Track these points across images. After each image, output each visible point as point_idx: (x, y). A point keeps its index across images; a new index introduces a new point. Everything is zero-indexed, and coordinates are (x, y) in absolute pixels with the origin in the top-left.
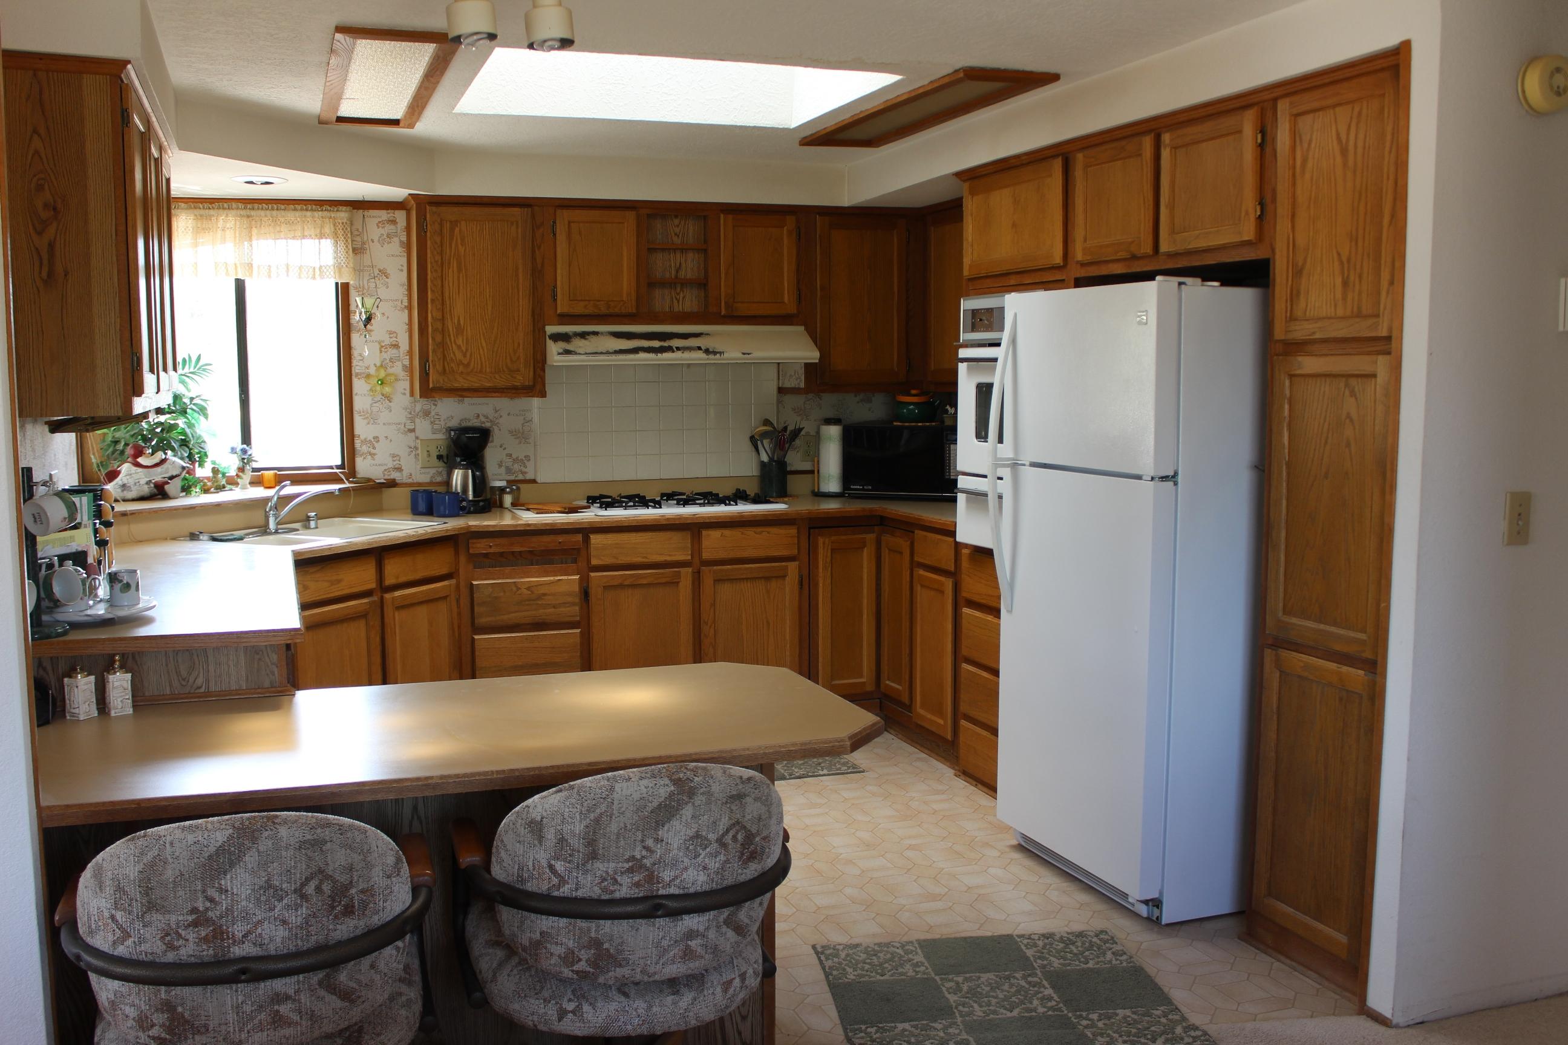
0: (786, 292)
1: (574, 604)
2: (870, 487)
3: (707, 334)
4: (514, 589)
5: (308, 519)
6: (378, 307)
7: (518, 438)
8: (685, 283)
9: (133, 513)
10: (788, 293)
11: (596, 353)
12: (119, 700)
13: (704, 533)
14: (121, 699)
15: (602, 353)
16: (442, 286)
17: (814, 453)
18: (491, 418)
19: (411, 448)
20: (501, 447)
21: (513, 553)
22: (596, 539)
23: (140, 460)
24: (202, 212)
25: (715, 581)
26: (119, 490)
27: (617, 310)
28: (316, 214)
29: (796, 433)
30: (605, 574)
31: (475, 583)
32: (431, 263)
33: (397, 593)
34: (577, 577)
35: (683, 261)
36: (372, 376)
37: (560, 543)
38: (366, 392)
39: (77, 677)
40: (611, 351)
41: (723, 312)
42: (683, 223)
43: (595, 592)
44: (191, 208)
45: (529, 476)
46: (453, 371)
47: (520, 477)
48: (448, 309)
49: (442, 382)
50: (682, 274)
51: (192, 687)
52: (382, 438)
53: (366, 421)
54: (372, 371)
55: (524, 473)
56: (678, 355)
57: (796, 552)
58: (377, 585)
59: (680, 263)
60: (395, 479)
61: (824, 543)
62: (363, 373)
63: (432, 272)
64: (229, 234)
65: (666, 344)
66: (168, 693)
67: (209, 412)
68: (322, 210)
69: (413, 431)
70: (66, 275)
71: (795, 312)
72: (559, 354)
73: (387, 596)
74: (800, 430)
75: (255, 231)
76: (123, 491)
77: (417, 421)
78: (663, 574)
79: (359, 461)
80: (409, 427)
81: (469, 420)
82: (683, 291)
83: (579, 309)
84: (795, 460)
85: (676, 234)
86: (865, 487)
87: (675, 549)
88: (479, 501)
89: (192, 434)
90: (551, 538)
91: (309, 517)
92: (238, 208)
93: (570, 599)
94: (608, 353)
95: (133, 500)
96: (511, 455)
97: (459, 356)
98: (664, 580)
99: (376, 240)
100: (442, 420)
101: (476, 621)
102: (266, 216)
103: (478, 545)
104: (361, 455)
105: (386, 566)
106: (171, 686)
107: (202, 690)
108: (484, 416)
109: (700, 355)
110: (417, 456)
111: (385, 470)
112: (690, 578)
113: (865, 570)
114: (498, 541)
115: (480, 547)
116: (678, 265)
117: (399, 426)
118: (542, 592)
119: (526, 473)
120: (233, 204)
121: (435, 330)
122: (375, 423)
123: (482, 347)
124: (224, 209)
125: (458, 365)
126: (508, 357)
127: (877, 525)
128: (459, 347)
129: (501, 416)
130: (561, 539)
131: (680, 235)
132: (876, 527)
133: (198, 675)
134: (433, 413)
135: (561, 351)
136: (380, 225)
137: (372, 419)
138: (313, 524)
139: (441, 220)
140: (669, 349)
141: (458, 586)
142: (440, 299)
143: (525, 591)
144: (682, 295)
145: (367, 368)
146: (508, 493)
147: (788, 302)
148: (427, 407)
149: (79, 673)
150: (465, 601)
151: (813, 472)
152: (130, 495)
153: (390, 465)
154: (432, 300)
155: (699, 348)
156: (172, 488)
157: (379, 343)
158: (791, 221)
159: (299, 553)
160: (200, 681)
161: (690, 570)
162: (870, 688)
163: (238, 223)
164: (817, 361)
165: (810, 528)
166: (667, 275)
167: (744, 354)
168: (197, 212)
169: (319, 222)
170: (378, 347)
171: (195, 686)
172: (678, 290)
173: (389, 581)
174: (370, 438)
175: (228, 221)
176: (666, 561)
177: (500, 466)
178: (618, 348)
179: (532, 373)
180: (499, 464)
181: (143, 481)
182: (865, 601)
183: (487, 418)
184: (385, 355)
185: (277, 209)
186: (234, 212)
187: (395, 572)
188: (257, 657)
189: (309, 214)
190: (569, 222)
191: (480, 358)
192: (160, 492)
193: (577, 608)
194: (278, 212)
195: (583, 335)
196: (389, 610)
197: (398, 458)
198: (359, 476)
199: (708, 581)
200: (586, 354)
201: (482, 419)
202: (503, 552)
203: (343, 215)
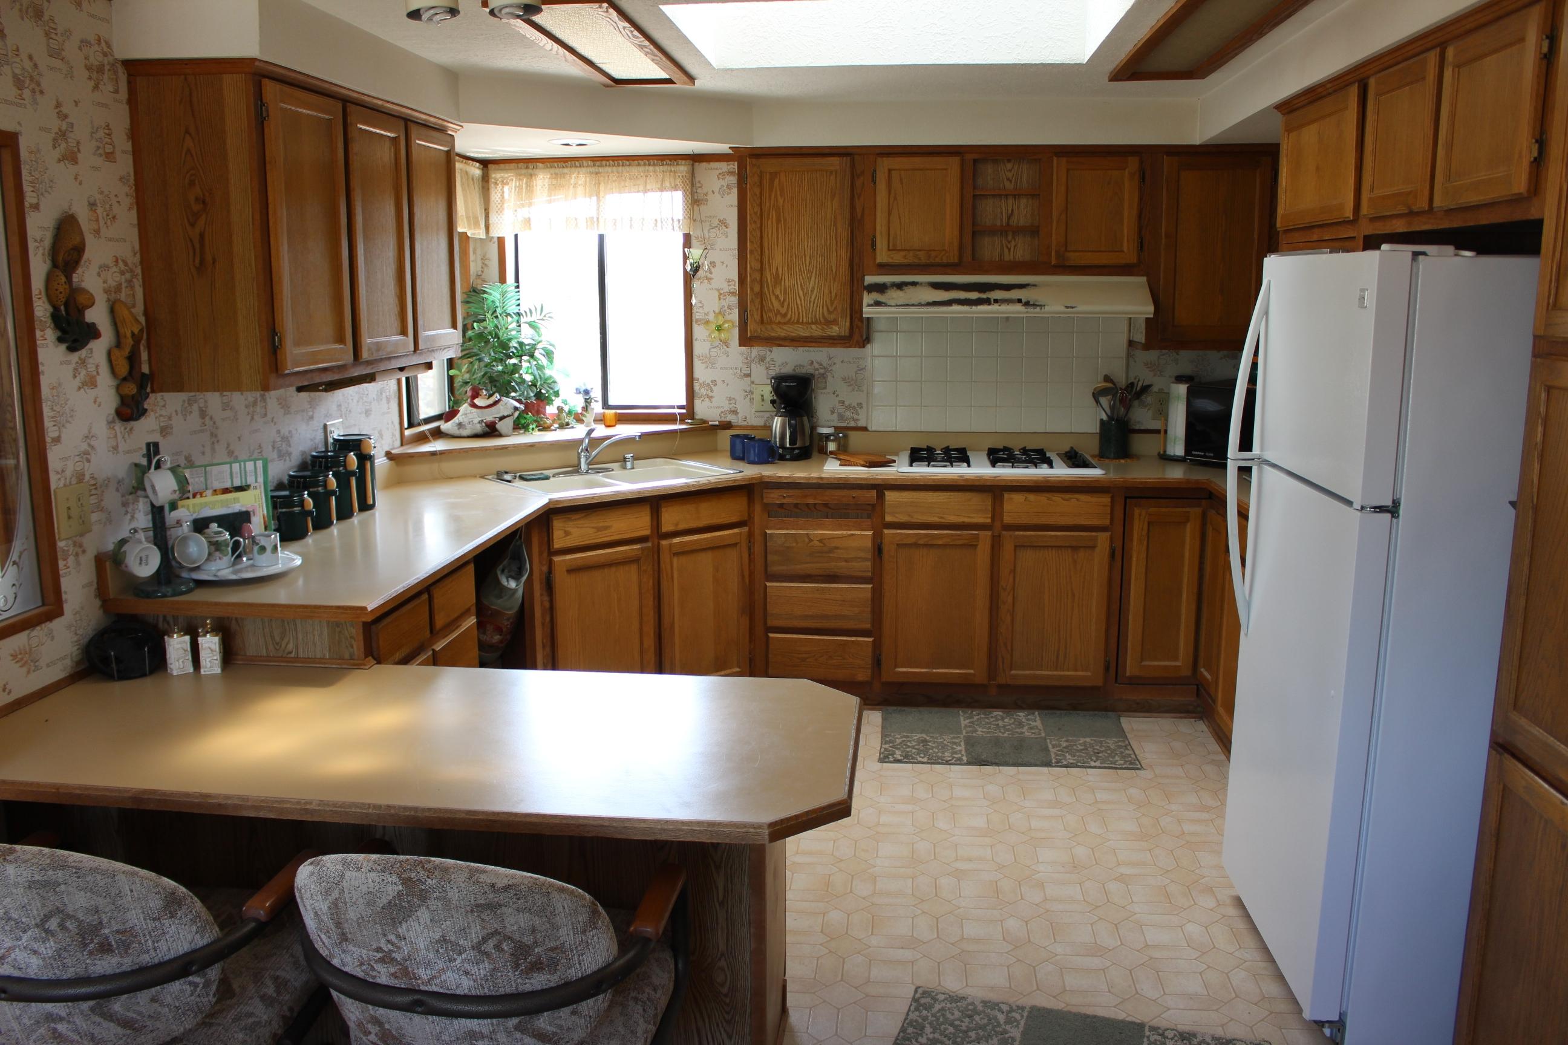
0: (1126, 238)
1: (866, 559)
2: (1212, 455)
3: (1034, 285)
4: (807, 540)
5: (625, 460)
6: (706, 257)
7: (851, 385)
8: (1018, 231)
9: (442, 453)
10: (1128, 241)
11: (907, 305)
12: (208, 660)
13: (1006, 496)
14: (210, 659)
15: (913, 305)
16: (761, 237)
17: (1162, 411)
18: (825, 364)
19: (746, 392)
20: (834, 394)
21: (807, 505)
22: (890, 496)
23: (477, 401)
24: (557, 171)
25: (1016, 547)
26: (456, 428)
27: (938, 260)
28: (657, 168)
29: (1146, 389)
30: (899, 531)
31: (768, 531)
32: (750, 215)
33: (676, 540)
34: (870, 533)
35: (1015, 207)
36: (712, 322)
37: (854, 497)
38: (705, 338)
39: (173, 637)
40: (923, 303)
41: (1054, 262)
42: (1016, 166)
43: (888, 549)
44: (547, 167)
45: (861, 424)
46: (771, 321)
47: (852, 424)
48: (767, 259)
49: (759, 330)
50: (1014, 222)
51: (284, 651)
52: (719, 382)
53: (704, 366)
54: (711, 317)
55: (856, 420)
56: (995, 307)
57: (1107, 522)
58: (652, 531)
59: (1012, 210)
60: (730, 422)
61: (1140, 515)
62: (703, 320)
63: (750, 223)
64: (580, 190)
65: (984, 296)
66: (265, 654)
67: (556, 356)
68: (663, 165)
69: (749, 375)
70: (214, 263)
71: (1135, 261)
72: (869, 305)
73: (664, 543)
74: (1149, 386)
75: (602, 188)
76: (459, 429)
77: (753, 366)
78: (959, 535)
79: (697, 403)
80: (745, 372)
81: (803, 366)
82: (1015, 240)
83: (898, 258)
84: (1142, 416)
85: (1008, 179)
86: (1207, 454)
87: (975, 510)
88: (795, 449)
89: (540, 376)
90: (845, 493)
91: (625, 458)
92: (588, 166)
93: (862, 554)
94: (920, 305)
95: (469, 437)
96: (843, 402)
97: (776, 304)
98: (961, 542)
99: (716, 191)
100: (777, 365)
101: (769, 569)
102: (612, 172)
103: (772, 495)
104: (700, 398)
105: (663, 514)
106: (267, 649)
107: (293, 655)
108: (818, 363)
109: (1019, 307)
110: (752, 400)
111: (722, 412)
112: (989, 542)
113: (1187, 547)
114: (791, 492)
115: (774, 497)
116: (1010, 212)
117: (735, 371)
118: (833, 545)
119: (858, 420)
120: (584, 162)
121: (752, 281)
122: (712, 367)
123: (799, 297)
124: (576, 167)
125: (776, 315)
126: (825, 308)
127: (1205, 499)
128: (777, 297)
129: (834, 364)
130: (855, 493)
131: (1013, 181)
132: (1204, 501)
133: (289, 641)
134: (768, 359)
135: (872, 302)
136: (720, 176)
137: (710, 363)
138: (629, 465)
139: (761, 172)
140: (987, 301)
141: (751, 535)
142: (759, 250)
143: (817, 543)
144: (1013, 243)
145: (707, 314)
146: (832, 441)
147: (1128, 252)
148: (762, 353)
149: (175, 633)
150: (758, 548)
151: (1161, 433)
152: (465, 433)
153: (727, 408)
154: (751, 251)
155: (1019, 301)
156: (504, 426)
157: (718, 290)
158: (1133, 163)
159: (556, 501)
160: (291, 646)
161: (989, 533)
162: (1186, 672)
163: (588, 179)
164: (1152, 316)
165: (1126, 498)
166: (998, 223)
167: (1067, 307)
168: (553, 171)
169: (660, 176)
170: (717, 294)
171: (286, 651)
172: (1010, 238)
173: (667, 526)
174: (708, 381)
175: (579, 178)
176: (963, 522)
177: (833, 412)
178: (931, 300)
179: (848, 324)
180: (831, 411)
181: (476, 421)
182: (1185, 580)
183: (821, 365)
184: (723, 303)
185: (623, 165)
186: (584, 170)
187: (671, 518)
188: (338, 630)
189: (651, 168)
190: (890, 171)
191: (798, 307)
192: (491, 431)
193: (869, 564)
194: (624, 168)
195: (900, 286)
196: (665, 557)
197: (734, 401)
198: (697, 417)
199: (1008, 547)
200: (897, 305)
201: (816, 366)
202: (797, 504)
203: (683, 168)
